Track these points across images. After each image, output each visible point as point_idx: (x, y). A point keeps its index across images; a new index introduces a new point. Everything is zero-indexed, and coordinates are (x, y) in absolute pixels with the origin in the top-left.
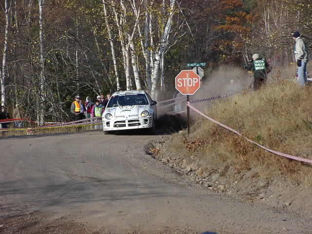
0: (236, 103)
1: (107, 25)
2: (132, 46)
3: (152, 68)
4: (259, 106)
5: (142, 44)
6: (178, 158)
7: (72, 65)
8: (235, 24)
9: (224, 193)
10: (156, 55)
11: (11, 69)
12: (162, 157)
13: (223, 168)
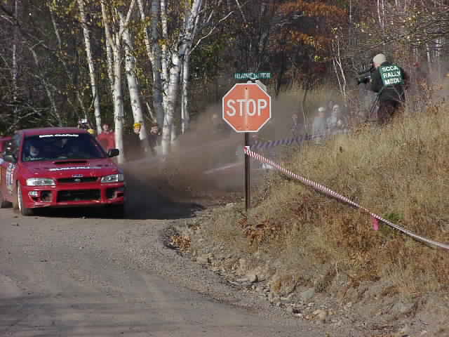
0: (341, 149)
2: (125, 37)
3: (164, 80)
4: (390, 156)
6: (229, 256)
10: (174, 55)
12: (197, 255)
13: (322, 276)
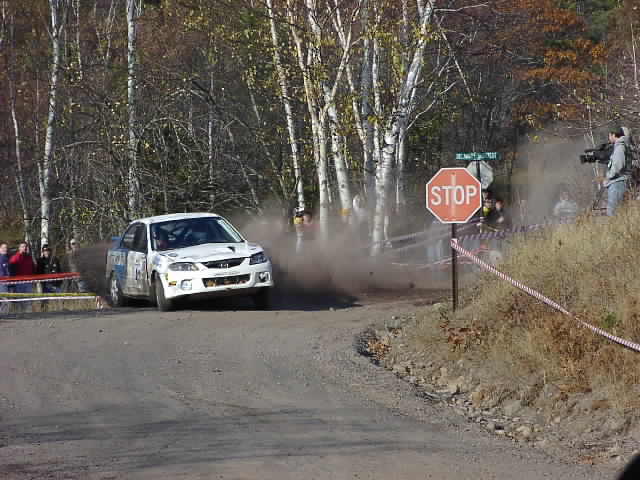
1: (279, 67)
2: (332, 113)
3: (376, 162)
4: (613, 250)
5: (355, 108)
6: (430, 363)
7: (198, 154)
8: (565, 65)
9: (530, 444)
10: (387, 133)
11: (63, 161)
12: (395, 362)
13: (529, 388)
